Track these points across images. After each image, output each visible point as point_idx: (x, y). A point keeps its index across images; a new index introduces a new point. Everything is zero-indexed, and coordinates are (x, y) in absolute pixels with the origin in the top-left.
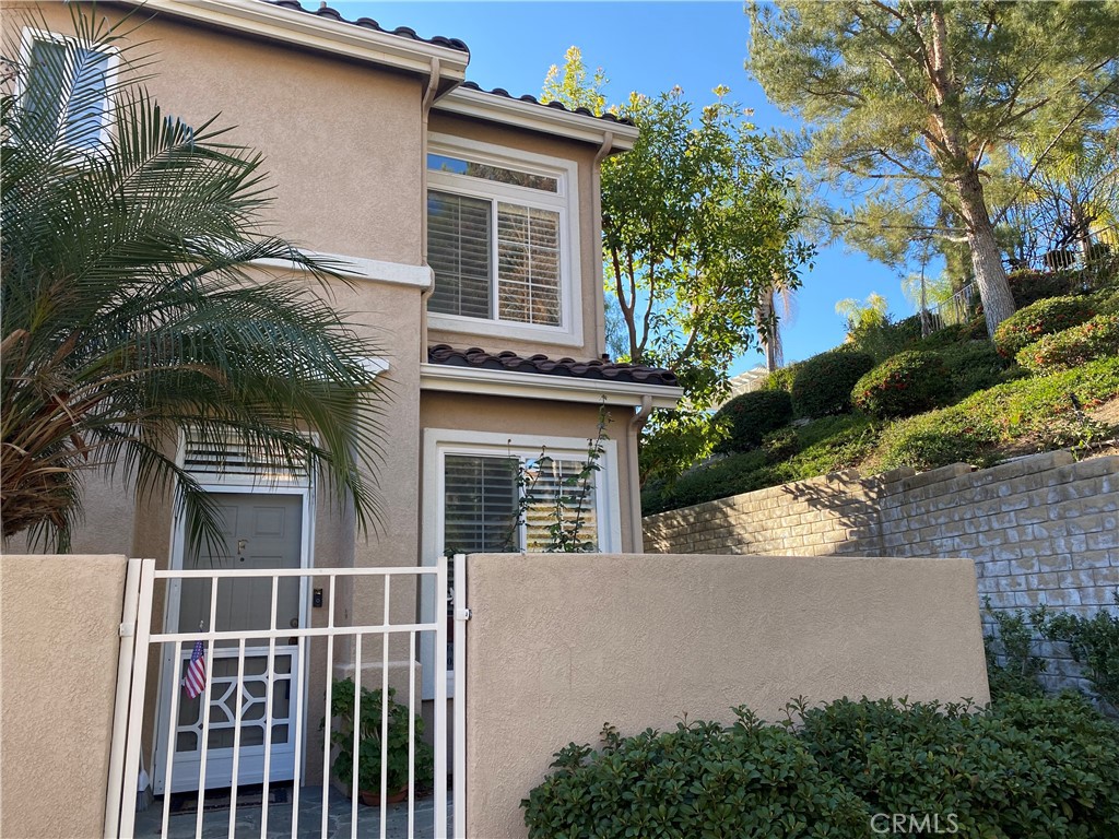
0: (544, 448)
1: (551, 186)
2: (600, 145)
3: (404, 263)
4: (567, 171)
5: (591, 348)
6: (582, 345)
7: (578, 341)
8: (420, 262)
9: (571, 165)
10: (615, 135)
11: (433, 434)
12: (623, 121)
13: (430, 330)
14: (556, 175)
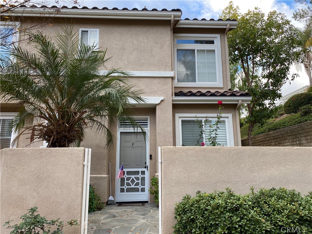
0: (207, 117)
1: (212, 42)
2: (226, 29)
3: (167, 71)
4: (217, 38)
5: (225, 87)
6: (223, 86)
7: (221, 86)
8: (171, 70)
9: (218, 36)
10: (231, 25)
11: (177, 115)
12: (233, 20)
13: (175, 87)
14: (213, 39)
